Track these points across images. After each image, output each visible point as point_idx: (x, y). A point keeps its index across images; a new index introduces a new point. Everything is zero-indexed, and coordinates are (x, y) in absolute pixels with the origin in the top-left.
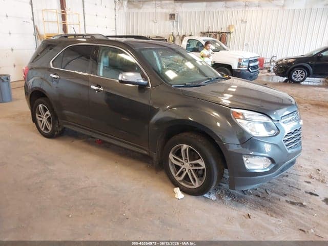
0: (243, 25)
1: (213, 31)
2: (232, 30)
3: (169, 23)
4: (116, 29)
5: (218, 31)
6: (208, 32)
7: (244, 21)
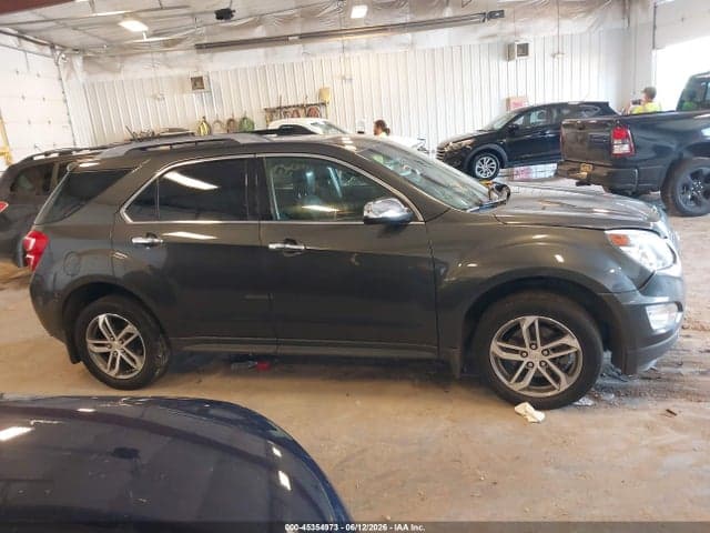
0: (347, 86)
1: (290, 104)
2: (328, 98)
3: (193, 98)
4: (70, 122)
5: (300, 103)
6: (280, 108)
7: (348, 77)
